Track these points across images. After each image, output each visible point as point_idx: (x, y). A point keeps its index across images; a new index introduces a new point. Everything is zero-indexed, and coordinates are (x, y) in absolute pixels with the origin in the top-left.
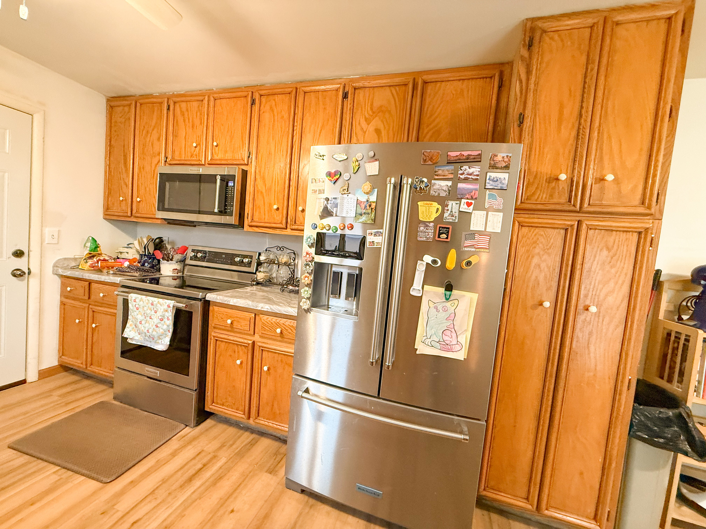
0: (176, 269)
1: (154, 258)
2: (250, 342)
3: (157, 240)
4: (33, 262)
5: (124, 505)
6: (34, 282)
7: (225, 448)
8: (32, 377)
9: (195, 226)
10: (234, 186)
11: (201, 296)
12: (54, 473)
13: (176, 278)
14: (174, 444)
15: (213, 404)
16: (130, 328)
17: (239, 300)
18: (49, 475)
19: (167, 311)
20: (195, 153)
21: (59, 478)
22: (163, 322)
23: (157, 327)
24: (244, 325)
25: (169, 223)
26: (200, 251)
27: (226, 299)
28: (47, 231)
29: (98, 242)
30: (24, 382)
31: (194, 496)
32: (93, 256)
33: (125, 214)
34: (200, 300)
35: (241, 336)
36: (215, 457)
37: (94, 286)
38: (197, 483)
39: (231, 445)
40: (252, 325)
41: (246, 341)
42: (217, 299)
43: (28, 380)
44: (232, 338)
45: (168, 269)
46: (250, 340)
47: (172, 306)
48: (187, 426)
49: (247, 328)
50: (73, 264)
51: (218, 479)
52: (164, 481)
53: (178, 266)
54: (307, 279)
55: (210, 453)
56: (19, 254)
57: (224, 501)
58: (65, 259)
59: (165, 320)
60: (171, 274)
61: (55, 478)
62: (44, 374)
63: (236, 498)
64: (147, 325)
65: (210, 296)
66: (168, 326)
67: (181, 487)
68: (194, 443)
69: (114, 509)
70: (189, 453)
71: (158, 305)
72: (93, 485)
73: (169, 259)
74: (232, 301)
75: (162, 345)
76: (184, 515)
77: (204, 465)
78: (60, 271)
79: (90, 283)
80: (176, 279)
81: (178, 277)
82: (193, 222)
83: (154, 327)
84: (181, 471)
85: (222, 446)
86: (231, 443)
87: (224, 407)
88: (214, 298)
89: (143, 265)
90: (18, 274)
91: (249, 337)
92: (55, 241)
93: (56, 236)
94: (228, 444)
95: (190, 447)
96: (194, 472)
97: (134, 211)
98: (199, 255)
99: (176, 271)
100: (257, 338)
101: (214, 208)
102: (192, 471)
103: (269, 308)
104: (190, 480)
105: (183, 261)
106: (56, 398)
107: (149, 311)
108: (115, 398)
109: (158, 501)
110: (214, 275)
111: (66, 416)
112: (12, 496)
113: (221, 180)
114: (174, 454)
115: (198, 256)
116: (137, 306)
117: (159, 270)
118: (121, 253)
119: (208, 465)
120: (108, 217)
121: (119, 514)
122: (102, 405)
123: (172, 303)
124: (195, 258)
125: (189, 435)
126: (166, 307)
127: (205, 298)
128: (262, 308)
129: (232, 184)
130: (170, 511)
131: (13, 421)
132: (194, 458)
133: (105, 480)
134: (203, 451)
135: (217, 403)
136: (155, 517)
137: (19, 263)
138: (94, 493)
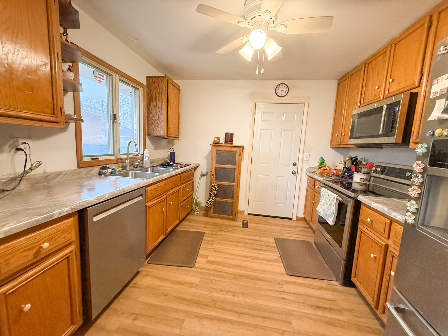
0: (363, 179)
1: (351, 170)
2: (383, 243)
3: (354, 158)
4: (298, 168)
5: (286, 288)
6: (299, 176)
7: (351, 313)
8: (294, 219)
9: (382, 148)
10: (398, 111)
12: (277, 256)
13: (362, 184)
14: (324, 284)
15: (355, 278)
16: (320, 207)
17: (378, 205)
18: (276, 256)
19: (333, 201)
20: (377, 93)
21: (277, 259)
22: (331, 207)
23: (328, 209)
24: (380, 227)
25: (358, 147)
26: (379, 166)
27: (369, 201)
28: (305, 154)
29: (324, 160)
30: (291, 219)
32: (322, 167)
33: (338, 144)
34: (353, 198)
35: (379, 236)
36: (339, 311)
38: (319, 313)
39: (357, 317)
40: (387, 230)
41: (380, 241)
43: (293, 219)
44: (371, 234)
45: (358, 178)
46: (384, 242)
47: (336, 199)
48: (337, 281)
49: (382, 231)
50: (314, 171)
52: (306, 295)
53: (364, 177)
54: (414, 191)
55: (338, 306)
56: (295, 164)
58: (311, 168)
59: (332, 206)
60: (358, 181)
61: (276, 258)
62: (298, 219)
64: (325, 207)
65: (361, 198)
66: (333, 210)
67: (311, 305)
68: (335, 293)
69: (282, 286)
70: (328, 295)
71: (331, 196)
72: (283, 270)
73: (358, 171)
74: (373, 204)
75: (331, 222)
76: (301, 319)
77: (330, 309)
78: (309, 174)
79: (315, 180)
80: (362, 185)
81: (366, 184)
82: (381, 144)
83: (327, 209)
84: (316, 299)
85: (351, 311)
86: (358, 315)
87: (361, 285)
89: (344, 174)
90: (294, 173)
91: (384, 239)
92: (308, 159)
93: (308, 157)
94: (355, 314)
95: (331, 293)
96: (322, 306)
97: (342, 141)
98: (379, 169)
99: (363, 180)
100: (390, 242)
102: (322, 305)
103: (401, 218)
104: (318, 307)
105: (368, 173)
106: (297, 230)
107: (327, 199)
108: (315, 243)
109: (297, 301)
111: (296, 239)
112: (264, 254)
113: (387, 108)
114: (320, 288)
115: (378, 170)
116: (323, 195)
117: (352, 178)
118: (337, 166)
119: (332, 311)
120: (332, 146)
121: (282, 289)
122: (308, 242)
123: (336, 196)
124: (375, 171)
125: (335, 286)
126: (333, 198)
127: (357, 198)
128: (395, 216)
129: (398, 109)
130: (298, 310)
131: (280, 231)
132: (328, 300)
133: (287, 272)
134: (336, 301)
135: (357, 280)
136: (291, 305)
137: (295, 168)
138: (281, 274)
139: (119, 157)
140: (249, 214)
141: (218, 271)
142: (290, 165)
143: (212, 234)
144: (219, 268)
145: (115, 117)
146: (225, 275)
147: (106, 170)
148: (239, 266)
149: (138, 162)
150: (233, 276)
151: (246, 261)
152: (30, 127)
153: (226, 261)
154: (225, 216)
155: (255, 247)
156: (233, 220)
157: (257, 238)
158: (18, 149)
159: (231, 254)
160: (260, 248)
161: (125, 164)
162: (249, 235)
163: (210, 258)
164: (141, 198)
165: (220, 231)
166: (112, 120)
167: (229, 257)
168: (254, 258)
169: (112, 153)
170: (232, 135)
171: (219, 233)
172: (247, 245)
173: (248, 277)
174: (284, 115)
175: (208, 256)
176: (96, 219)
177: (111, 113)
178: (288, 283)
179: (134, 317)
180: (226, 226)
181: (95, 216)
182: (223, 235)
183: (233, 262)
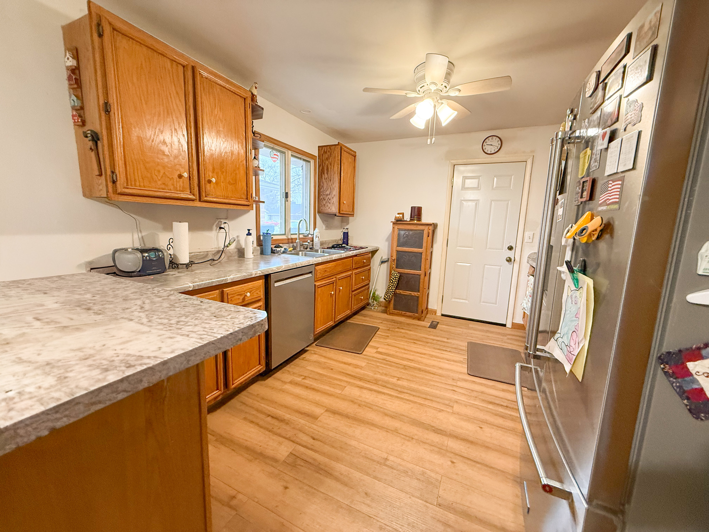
4: (516, 254)
5: (460, 384)
6: (516, 266)
8: (509, 325)
12: (464, 358)
18: (462, 358)
21: (462, 360)
28: (527, 234)
30: (504, 325)
31: (480, 407)
38: (490, 406)
43: (507, 326)
51: (503, 416)
52: (482, 392)
56: (510, 248)
57: (485, 422)
58: (535, 253)
62: (515, 326)
63: (493, 428)
67: (483, 400)
69: (457, 382)
72: (465, 371)
77: (507, 407)
90: (509, 260)
92: (531, 241)
93: (531, 237)
104: (491, 403)
106: (506, 338)
109: (469, 394)
112: (448, 355)
121: (455, 384)
122: (515, 351)
130: (467, 401)
131: (481, 336)
132: (509, 400)
133: (469, 372)
136: (460, 396)
137: (510, 254)
138: (464, 373)
139: (289, 237)
140: (443, 315)
141: (387, 361)
142: (503, 250)
143: (389, 330)
144: (388, 358)
145: (287, 195)
146: (394, 364)
147: (279, 249)
148: (413, 360)
149: (309, 243)
150: (402, 367)
151: (421, 357)
152: (227, 210)
153: (398, 354)
154: (408, 314)
155: (438, 347)
156: (419, 319)
157: (445, 340)
158: (221, 228)
159: (405, 350)
160: (444, 349)
161: (295, 245)
162: (434, 336)
163: (379, 350)
164: (310, 275)
165: (398, 328)
166: (284, 199)
167: (403, 351)
168: (432, 356)
169: (284, 233)
170: (420, 209)
171: (397, 330)
172: (429, 344)
173: (420, 370)
174: (495, 179)
175: (378, 348)
176: (277, 284)
177: (284, 191)
178: (466, 381)
179: (303, 377)
180: (408, 324)
181: (276, 282)
182: (401, 332)
183: (405, 356)
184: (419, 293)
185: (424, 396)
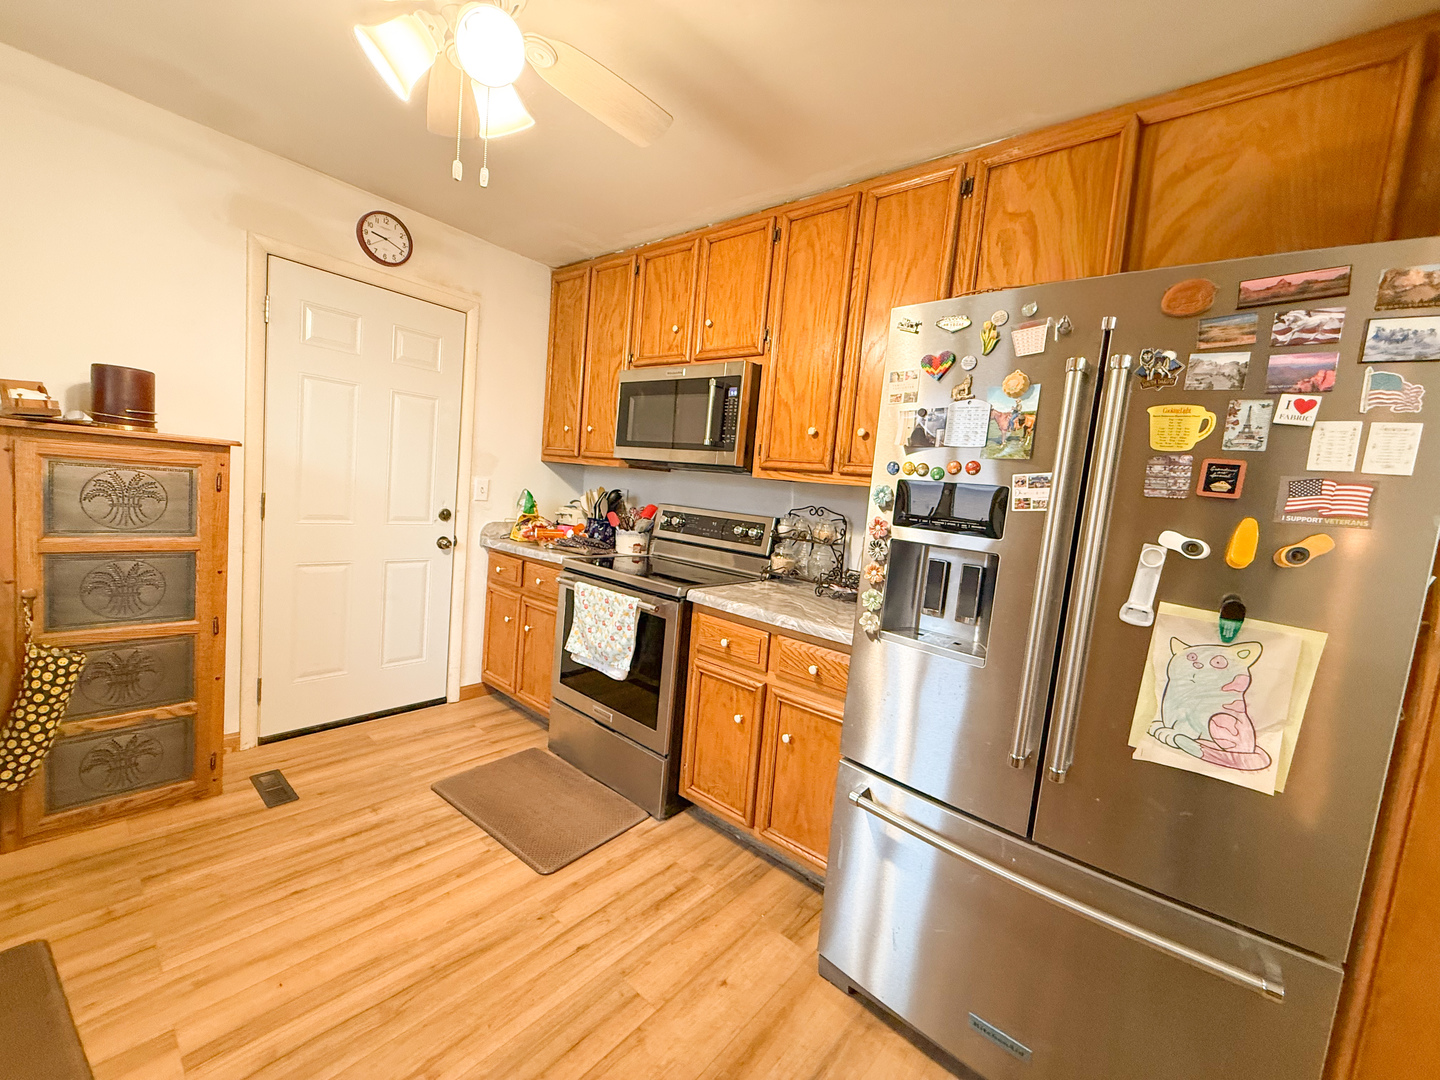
0: (639, 545)
1: (608, 525)
2: (760, 685)
3: (613, 495)
4: (457, 529)
5: (569, 914)
6: (459, 554)
7: (710, 869)
9: (669, 471)
10: (738, 396)
11: (680, 593)
12: (482, 839)
13: (637, 559)
14: (630, 842)
15: (693, 787)
16: (575, 638)
17: (741, 604)
18: (475, 842)
19: (627, 614)
20: (674, 343)
21: (487, 849)
22: (621, 632)
23: (613, 639)
24: (749, 652)
25: (631, 467)
26: (676, 514)
27: (720, 601)
28: (476, 480)
29: (535, 499)
30: (443, 701)
31: (663, 936)
32: (528, 520)
33: (571, 453)
34: (677, 599)
35: (743, 671)
36: (694, 880)
37: (529, 565)
38: (668, 916)
39: (721, 868)
40: (764, 655)
41: (751, 682)
42: (704, 600)
43: (450, 700)
44: (727, 673)
45: (627, 543)
46: (760, 682)
47: (635, 607)
48: (651, 815)
49: (754, 658)
50: (504, 532)
52: (619, 897)
53: (641, 540)
54: (874, 572)
55: (686, 871)
56: (445, 515)
57: (711, 960)
58: (495, 523)
59: (625, 629)
60: (630, 552)
61: (482, 847)
63: (729, 961)
64: (598, 634)
65: (695, 595)
66: (629, 640)
67: (643, 914)
68: (663, 847)
69: (552, 916)
70: (653, 861)
71: (616, 603)
72: (524, 872)
73: (628, 527)
74: (729, 606)
75: (619, 669)
76: (649, 963)
77: (679, 889)
78: (489, 543)
79: (524, 561)
80: (637, 562)
81: (642, 558)
82: (666, 463)
83: (609, 639)
84: (642, 890)
85: (706, 865)
86: (720, 862)
87: (709, 796)
88: (699, 598)
89: (592, 536)
90: (445, 544)
91: (757, 676)
92: (484, 497)
93: (485, 490)
94: (716, 865)
95: (656, 852)
96: (662, 896)
97: (582, 449)
98: (675, 521)
99: (639, 548)
100: (771, 678)
101: (705, 438)
102: (659, 894)
103: (796, 624)
104: (657, 906)
105: (649, 531)
106: (481, 732)
107: (601, 613)
108: (550, 747)
109: (612, 926)
110: (697, 558)
111: (493, 760)
112: (435, 859)
113: (716, 386)
114: (633, 857)
115: (674, 523)
116: (586, 602)
117: (614, 545)
118: (562, 515)
119: (685, 891)
120: (547, 458)
121: (559, 929)
122: (533, 753)
123: (635, 601)
124: (668, 526)
125: (654, 831)
126: (626, 607)
127: (685, 597)
128: (783, 623)
129: (736, 393)
130: (629, 947)
131: (434, 754)
132: (662, 873)
133: (541, 868)
134: (675, 864)
135: (699, 787)
136: (607, 950)
137: (446, 529)
138: (528, 885)
140: (263, 742)
141: (289, 1054)
142: (428, 519)
143: (110, 917)
144: (283, 1036)
146: (334, 1040)
148: (375, 962)
150: (375, 1018)
151: (386, 926)
153: (294, 987)
154: (140, 797)
155: (385, 853)
156: (197, 796)
157: (371, 818)
159: (299, 944)
160: (407, 848)
162: (323, 824)
163: (191, 1038)
165: (147, 880)
167: (298, 957)
168: (410, 895)
170: (147, 378)
171: (153, 891)
172: (350, 865)
173: (438, 972)
174: (399, 334)
175: (172, 1034)
178: (561, 897)
180: (173, 838)
182: (188, 890)
183: (331, 969)
184: (192, 704)
185: (560, 1043)
